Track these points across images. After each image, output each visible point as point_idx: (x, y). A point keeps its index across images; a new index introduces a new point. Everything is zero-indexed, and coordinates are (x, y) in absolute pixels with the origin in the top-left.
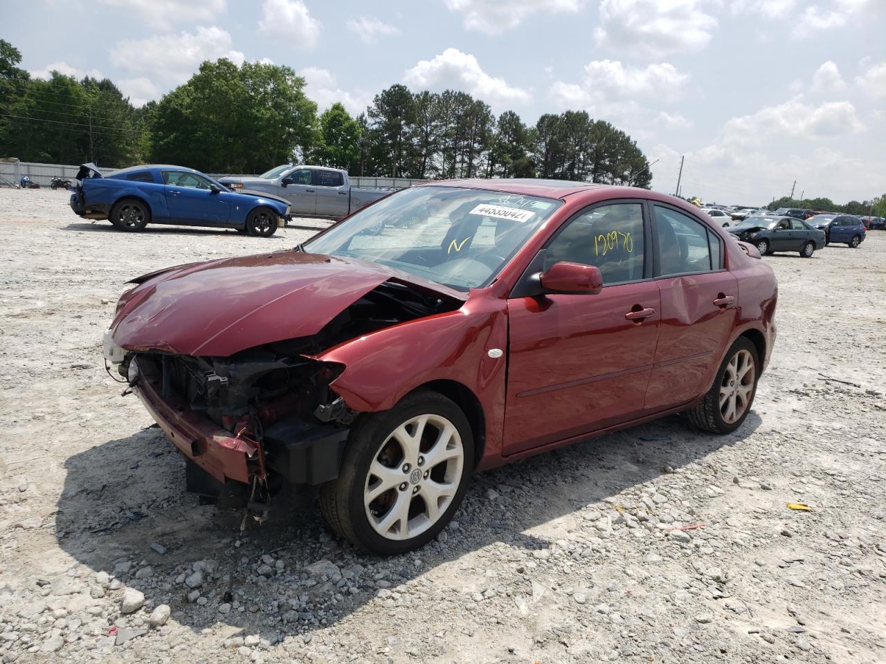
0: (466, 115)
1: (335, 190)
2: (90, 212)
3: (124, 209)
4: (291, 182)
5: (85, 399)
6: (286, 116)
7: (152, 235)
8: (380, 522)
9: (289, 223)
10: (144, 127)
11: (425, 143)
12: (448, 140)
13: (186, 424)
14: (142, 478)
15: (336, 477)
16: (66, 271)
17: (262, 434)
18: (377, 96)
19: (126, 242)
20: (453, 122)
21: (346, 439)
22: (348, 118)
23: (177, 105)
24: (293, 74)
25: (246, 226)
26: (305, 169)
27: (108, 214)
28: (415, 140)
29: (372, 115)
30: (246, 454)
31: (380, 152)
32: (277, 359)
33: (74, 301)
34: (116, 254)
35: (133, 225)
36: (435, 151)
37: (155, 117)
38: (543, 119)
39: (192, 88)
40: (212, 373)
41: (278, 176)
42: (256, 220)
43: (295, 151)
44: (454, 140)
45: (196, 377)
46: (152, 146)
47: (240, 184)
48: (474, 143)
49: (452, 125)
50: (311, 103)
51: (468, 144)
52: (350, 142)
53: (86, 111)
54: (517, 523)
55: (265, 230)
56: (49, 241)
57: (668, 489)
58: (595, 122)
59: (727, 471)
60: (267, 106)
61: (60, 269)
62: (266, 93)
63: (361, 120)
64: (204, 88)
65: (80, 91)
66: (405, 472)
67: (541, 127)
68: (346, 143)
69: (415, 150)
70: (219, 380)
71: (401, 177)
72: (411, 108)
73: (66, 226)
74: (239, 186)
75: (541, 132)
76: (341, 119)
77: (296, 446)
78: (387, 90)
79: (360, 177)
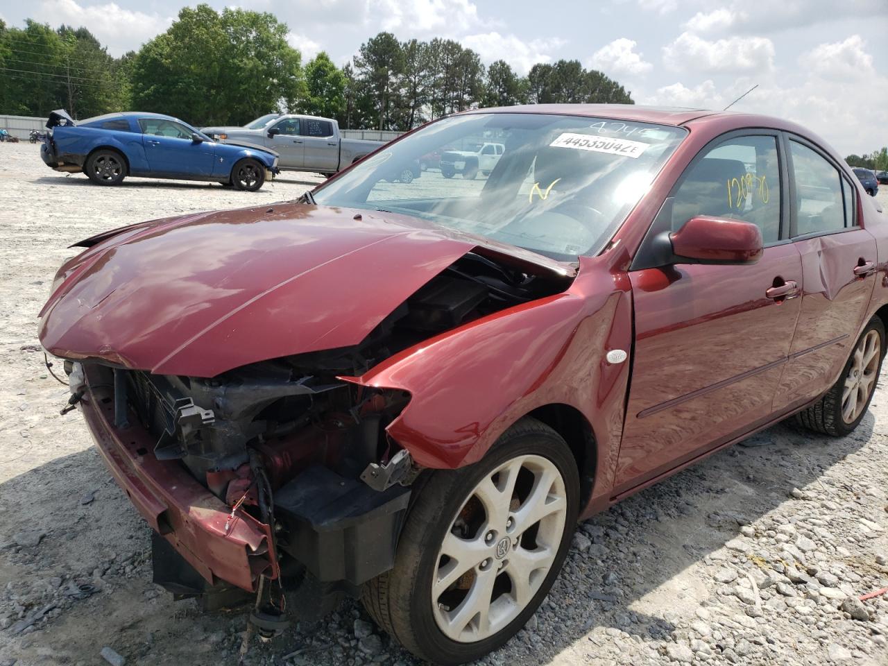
0: (456, 65)
1: (324, 141)
2: (62, 164)
3: (99, 161)
4: (277, 132)
5: (34, 394)
6: (269, 66)
7: (130, 189)
8: (452, 619)
9: (277, 177)
10: (124, 78)
11: (413, 94)
12: (436, 91)
13: (148, 479)
14: (97, 521)
15: (391, 567)
16: (31, 229)
17: (272, 502)
18: (363, 45)
19: (102, 197)
20: (442, 72)
21: (406, 507)
22: (333, 68)
23: (156, 54)
24: (276, 22)
25: (231, 180)
26: (293, 119)
27: (82, 166)
28: (403, 91)
29: (358, 65)
30: (248, 547)
31: (366, 104)
32: (294, 379)
33: (36, 264)
34: (90, 209)
35: (110, 178)
36: (424, 103)
37: (134, 67)
38: (535, 69)
39: (172, 36)
40: (189, 402)
41: (263, 126)
42: (242, 173)
43: (279, 104)
44: (444, 91)
45: (164, 402)
46: (132, 98)
47: (224, 134)
48: (463, 94)
49: (441, 75)
50: (294, 51)
51: (457, 95)
52: (335, 93)
53: (64, 61)
54: (627, 590)
55: (252, 184)
56: (16, 195)
57: (810, 527)
58: (588, 71)
59: (871, 495)
60: (250, 56)
61: (25, 225)
62: (248, 42)
63: (347, 71)
64: (184, 36)
65: (56, 40)
66: (487, 541)
67: (533, 77)
68: (332, 94)
69: (403, 101)
70: (199, 416)
71: (389, 130)
72: (398, 57)
73: (37, 178)
74: (223, 136)
75: (533, 83)
76: (326, 69)
77: (328, 526)
78: (374, 38)
79: (346, 130)
